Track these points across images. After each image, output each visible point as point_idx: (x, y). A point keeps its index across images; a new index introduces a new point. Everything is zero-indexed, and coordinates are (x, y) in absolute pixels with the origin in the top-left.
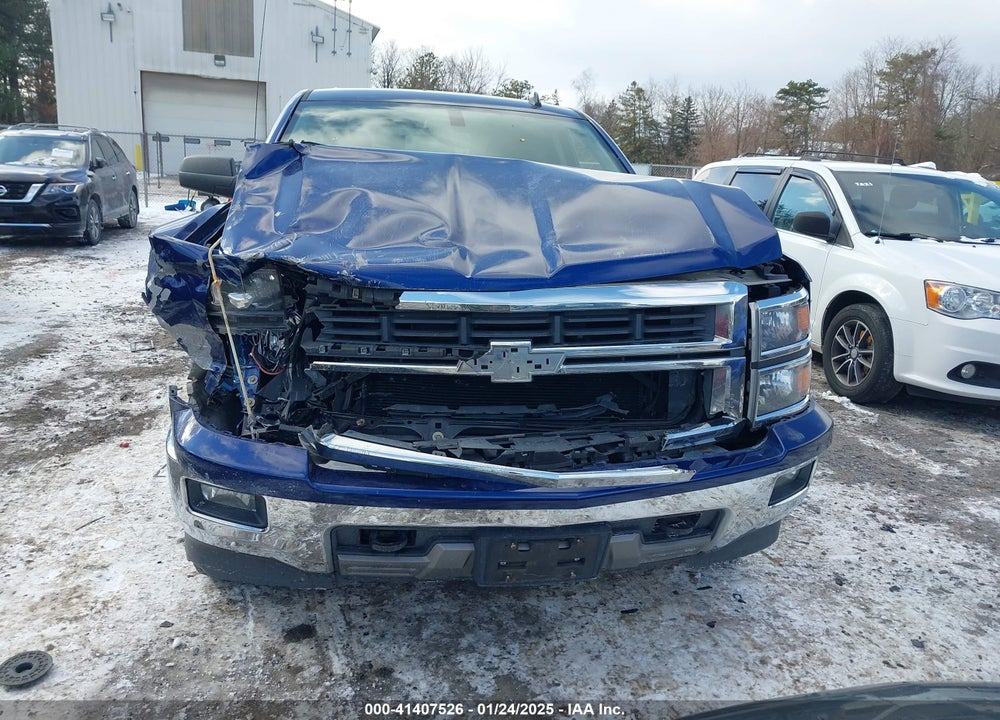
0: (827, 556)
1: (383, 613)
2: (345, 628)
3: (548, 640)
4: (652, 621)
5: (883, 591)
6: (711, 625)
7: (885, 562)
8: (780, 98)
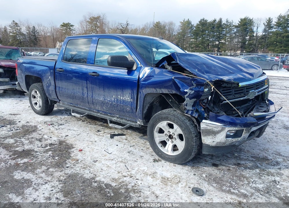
8: (61, 27)
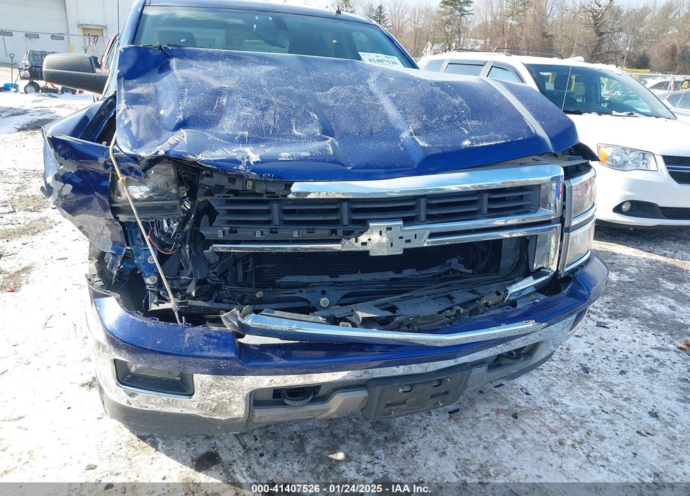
0: (571, 351)
1: (269, 434)
2: (243, 451)
3: (404, 443)
4: (473, 418)
5: (615, 375)
6: (515, 416)
7: (609, 352)
8: (442, 7)
